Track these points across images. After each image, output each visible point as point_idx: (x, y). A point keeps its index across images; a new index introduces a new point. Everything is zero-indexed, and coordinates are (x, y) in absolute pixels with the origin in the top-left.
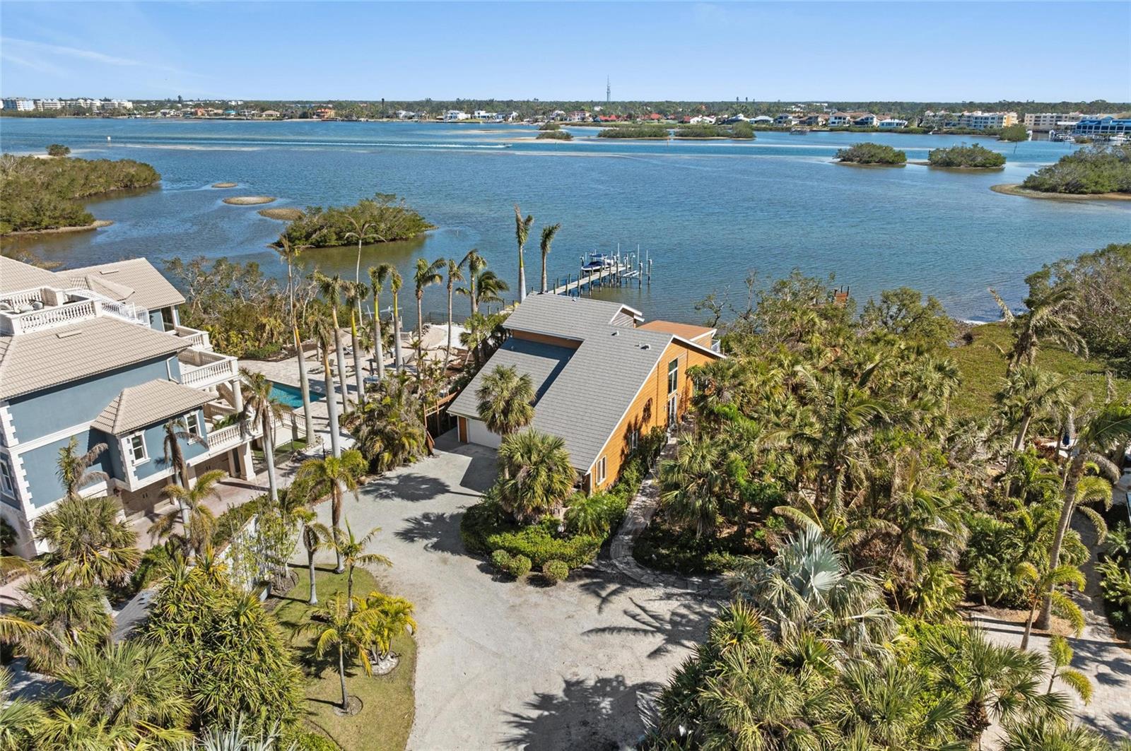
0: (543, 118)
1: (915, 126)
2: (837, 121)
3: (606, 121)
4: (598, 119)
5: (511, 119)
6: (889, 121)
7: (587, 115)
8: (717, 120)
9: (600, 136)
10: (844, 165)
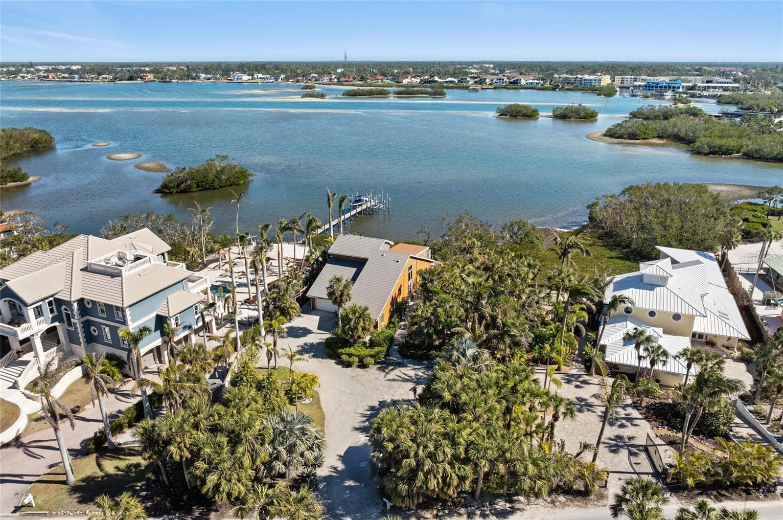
0: (303, 79)
1: (547, 85)
2: (498, 81)
3: (347, 81)
4: (341, 80)
5: (280, 80)
6: (531, 81)
7: (333, 77)
8: (421, 81)
9: (344, 95)
10: (502, 118)
